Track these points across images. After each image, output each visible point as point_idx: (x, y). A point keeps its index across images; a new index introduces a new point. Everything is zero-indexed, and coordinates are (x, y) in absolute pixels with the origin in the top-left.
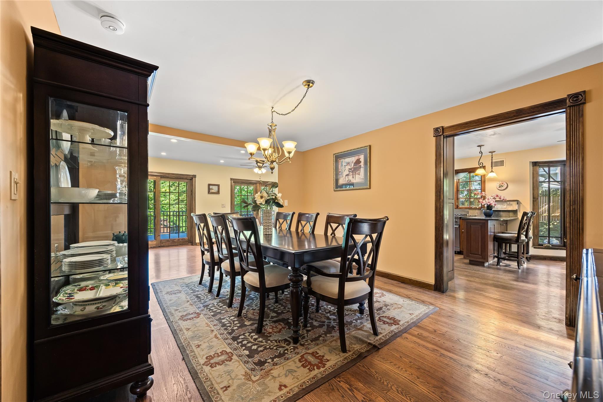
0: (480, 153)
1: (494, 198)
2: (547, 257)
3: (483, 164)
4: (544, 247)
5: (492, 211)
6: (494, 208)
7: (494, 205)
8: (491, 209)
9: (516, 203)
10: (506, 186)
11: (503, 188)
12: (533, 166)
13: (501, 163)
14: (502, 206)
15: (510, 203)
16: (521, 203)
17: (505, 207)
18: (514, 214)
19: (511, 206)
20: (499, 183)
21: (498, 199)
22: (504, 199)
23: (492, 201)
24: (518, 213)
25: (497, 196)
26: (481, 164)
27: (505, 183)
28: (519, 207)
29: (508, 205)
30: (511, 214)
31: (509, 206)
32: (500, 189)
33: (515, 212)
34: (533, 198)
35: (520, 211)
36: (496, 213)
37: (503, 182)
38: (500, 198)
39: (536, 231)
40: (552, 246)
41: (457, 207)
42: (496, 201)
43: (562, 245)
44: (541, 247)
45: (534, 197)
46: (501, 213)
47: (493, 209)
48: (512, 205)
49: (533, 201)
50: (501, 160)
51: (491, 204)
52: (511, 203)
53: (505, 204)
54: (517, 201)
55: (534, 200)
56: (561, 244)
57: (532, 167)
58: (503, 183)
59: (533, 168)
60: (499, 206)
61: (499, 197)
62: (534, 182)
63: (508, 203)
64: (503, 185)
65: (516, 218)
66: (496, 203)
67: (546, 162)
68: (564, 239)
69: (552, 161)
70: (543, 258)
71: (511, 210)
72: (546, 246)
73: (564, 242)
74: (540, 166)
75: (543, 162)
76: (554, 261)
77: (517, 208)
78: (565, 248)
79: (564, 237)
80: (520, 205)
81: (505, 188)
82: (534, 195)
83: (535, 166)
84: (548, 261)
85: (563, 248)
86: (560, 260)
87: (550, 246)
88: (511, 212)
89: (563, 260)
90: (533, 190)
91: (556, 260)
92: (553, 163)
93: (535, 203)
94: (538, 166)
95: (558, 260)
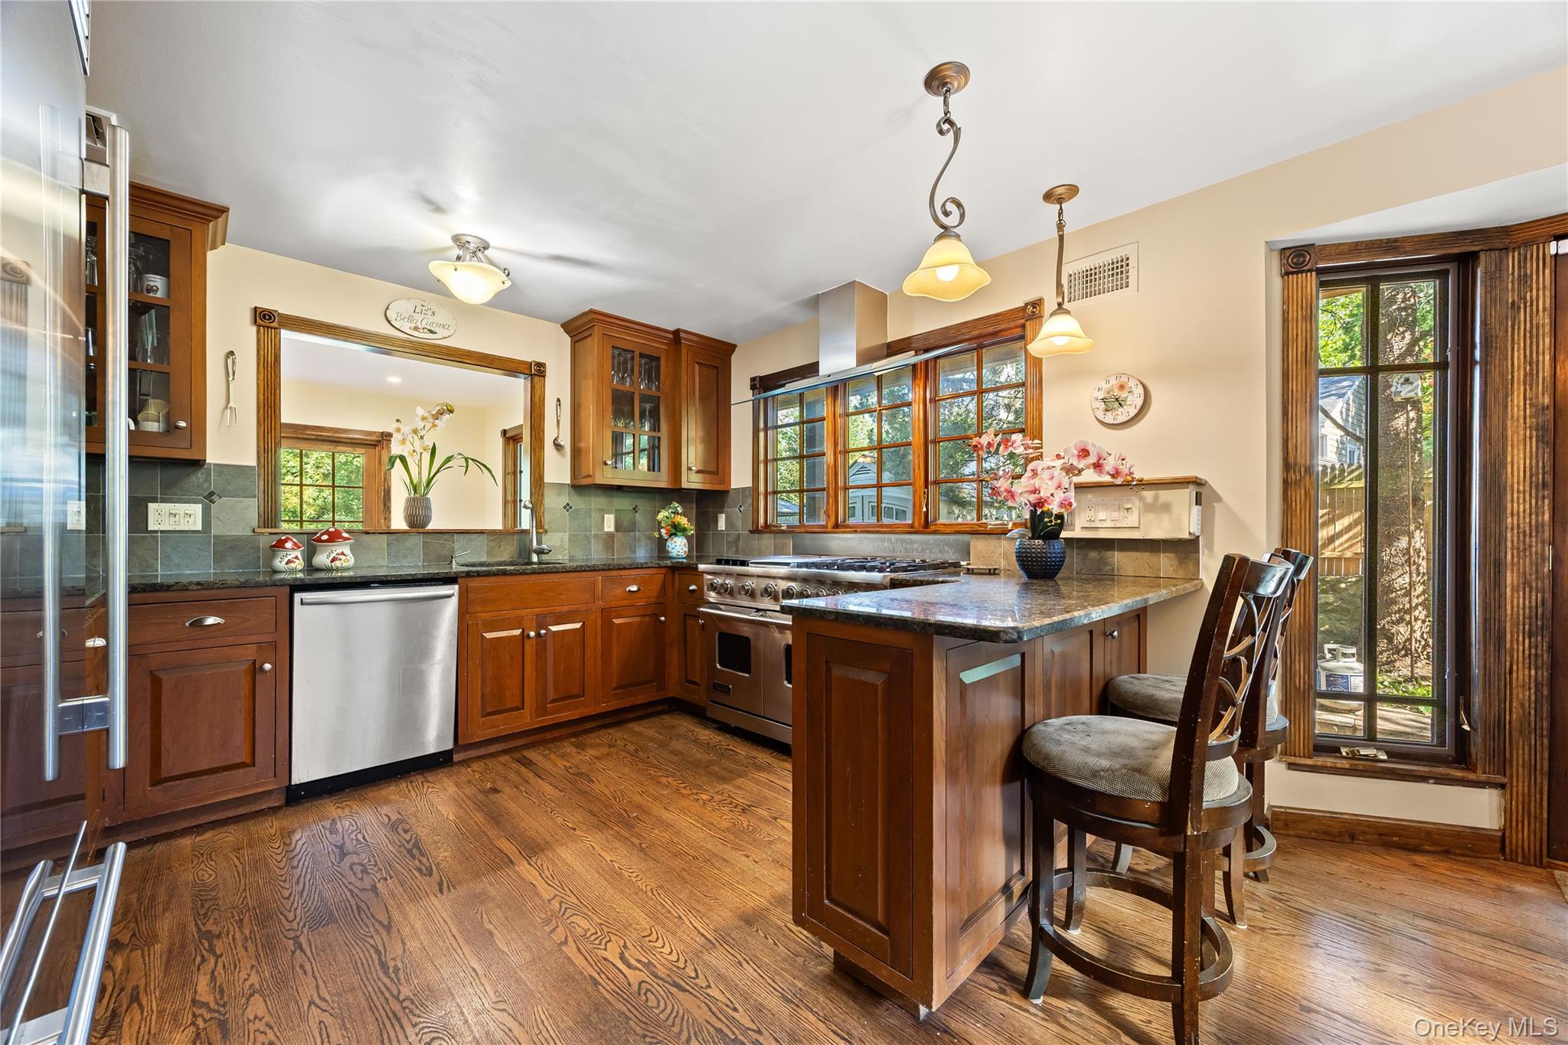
0: (941, 132)
2: (1359, 823)
3: (959, 205)
4: (1345, 764)
5: (1057, 546)
6: (1075, 526)
7: (1071, 508)
8: (1057, 536)
9: (1189, 493)
10: (1139, 402)
11: (1123, 415)
12: (1287, 274)
13: (1119, 271)
14: (1115, 515)
15: (1156, 498)
16: (1219, 499)
17: (1132, 519)
18: (1182, 561)
19: (1165, 517)
20: (1105, 386)
21: (1089, 476)
22: (1116, 474)
23: (1052, 485)
24: (1203, 558)
25: (1084, 453)
26: (950, 207)
27: (1132, 383)
28: (1206, 521)
29: (1149, 508)
30: (1166, 563)
31: (1151, 516)
32: (1109, 418)
33: (1186, 549)
34: (1287, 466)
35: (1210, 547)
36: (1093, 554)
37: (1124, 379)
38: (1099, 468)
39: (1299, 667)
40: (1386, 753)
41: (927, 524)
42: (1079, 487)
43: (1448, 749)
44: (1329, 761)
45: (1291, 460)
46: (1117, 557)
47: (1064, 534)
48: (1166, 507)
49: (1285, 482)
50: (1116, 255)
52: (1165, 495)
53: (1135, 504)
54: (1197, 483)
55: (1292, 476)
56: (1442, 743)
57: (1277, 283)
58: (1122, 387)
59: (1285, 287)
60: (1102, 515)
62: (1292, 367)
63: (1149, 495)
64: (1123, 395)
65: (1189, 587)
66: (1080, 498)
67: (1357, 244)
68: (1457, 715)
69: (1396, 240)
70: (1340, 834)
71: (1165, 542)
72: (1353, 758)
73: (1462, 738)
74: (1320, 272)
75: (1340, 244)
76: (1403, 854)
77: (1195, 529)
78: (1471, 776)
79: (1462, 701)
80: (1214, 507)
81: (1133, 412)
82: (1290, 451)
83: (1297, 273)
84: (1369, 857)
85: (1459, 774)
86: (1438, 848)
87: (1375, 760)
88: (1164, 552)
89: (1458, 851)
90: (1283, 419)
91: (1417, 850)
92: (1397, 248)
93: (1298, 496)
94: (1310, 270)
95: (1428, 852)
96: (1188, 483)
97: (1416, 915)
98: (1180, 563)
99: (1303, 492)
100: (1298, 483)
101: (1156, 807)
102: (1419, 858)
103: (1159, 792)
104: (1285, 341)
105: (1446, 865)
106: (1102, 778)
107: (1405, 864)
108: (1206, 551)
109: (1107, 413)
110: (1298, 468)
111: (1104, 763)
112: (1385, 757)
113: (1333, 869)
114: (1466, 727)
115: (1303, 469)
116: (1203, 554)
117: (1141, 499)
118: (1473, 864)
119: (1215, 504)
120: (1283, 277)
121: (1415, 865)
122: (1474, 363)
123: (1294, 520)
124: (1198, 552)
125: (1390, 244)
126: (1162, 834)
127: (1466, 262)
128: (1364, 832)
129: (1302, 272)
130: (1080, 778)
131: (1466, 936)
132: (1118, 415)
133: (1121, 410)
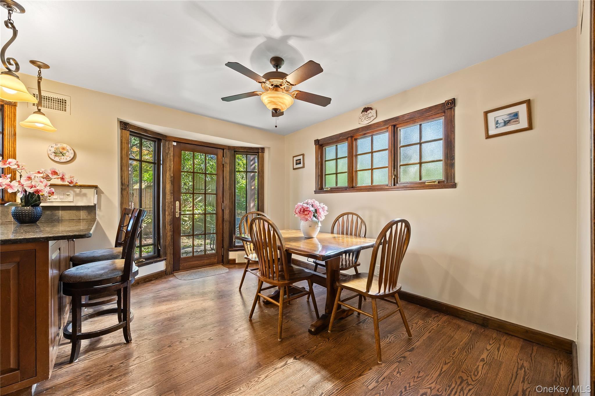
1: (47, 178)
5: (39, 209)
6: (45, 201)
7: (49, 193)
8: (38, 205)
9: (93, 191)
10: (72, 156)
11: (64, 159)
13: (61, 104)
14: (62, 197)
15: (80, 192)
16: (103, 193)
17: (70, 199)
18: (89, 213)
19: (85, 198)
20: (55, 146)
23: (41, 185)
25: (54, 173)
27: (68, 148)
28: (99, 200)
29: (77, 195)
30: (83, 214)
31: (78, 198)
32: (57, 159)
33: (92, 209)
35: (100, 208)
36: (49, 212)
38: (62, 179)
40: (145, 259)
45: (123, 183)
46: (60, 213)
47: (42, 205)
48: (85, 195)
49: (122, 189)
50: (60, 97)
51: (37, 191)
52: (84, 191)
53: (71, 193)
54: (96, 187)
55: (123, 187)
56: (155, 253)
58: (63, 149)
59: (122, 132)
61: (60, 176)
62: (124, 156)
63: (77, 190)
64: (64, 152)
66: (53, 190)
67: (139, 127)
68: (158, 246)
69: (147, 130)
70: (136, 284)
71: (82, 207)
72: (138, 263)
73: (159, 251)
74: (131, 131)
75: (135, 126)
76: (149, 282)
77: (96, 202)
78: (161, 259)
79: (159, 242)
80: (101, 195)
81: (69, 159)
82: (123, 180)
83: (125, 130)
84: (143, 286)
85: (159, 259)
86: (155, 278)
87: (143, 261)
88: (82, 210)
89: (159, 277)
90: (121, 171)
91: (151, 280)
92: (147, 132)
93: (125, 193)
94: (128, 130)
95: (154, 280)
96: (94, 187)
97: (156, 292)
98: (89, 214)
99: (126, 192)
100: (125, 189)
101: (120, 277)
102: (152, 282)
103: (121, 272)
104: (122, 148)
105: (157, 281)
106: (104, 275)
107: (150, 284)
108: (98, 209)
109: (56, 157)
110: (125, 185)
111: (103, 272)
112: (144, 260)
113: (137, 292)
114: (160, 248)
115: (126, 186)
116: (97, 211)
117: (74, 191)
118: (162, 279)
119: (101, 194)
120: (121, 129)
121: (152, 283)
122: (161, 164)
123: (124, 200)
124: (95, 210)
125: (146, 131)
126: (122, 284)
127: (159, 140)
128: (141, 281)
129: (126, 130)
130: (97, 278)
131: (165, 291)
132: (62, 159)
133: (63, 157)
